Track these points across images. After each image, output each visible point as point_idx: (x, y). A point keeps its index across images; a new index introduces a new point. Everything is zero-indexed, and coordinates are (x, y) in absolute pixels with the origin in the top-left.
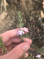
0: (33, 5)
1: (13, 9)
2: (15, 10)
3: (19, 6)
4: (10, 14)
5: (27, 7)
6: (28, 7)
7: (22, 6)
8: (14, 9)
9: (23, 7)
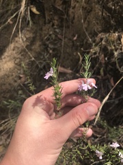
0: (104, 18)
1: (49, 23)
2: (55, 27)
3: (65, 17)
4: (41, 35)
5: (86, 22)
6: (88, 22)
7: (74, 18)
8: (53, 25)
9: (76, 20)
